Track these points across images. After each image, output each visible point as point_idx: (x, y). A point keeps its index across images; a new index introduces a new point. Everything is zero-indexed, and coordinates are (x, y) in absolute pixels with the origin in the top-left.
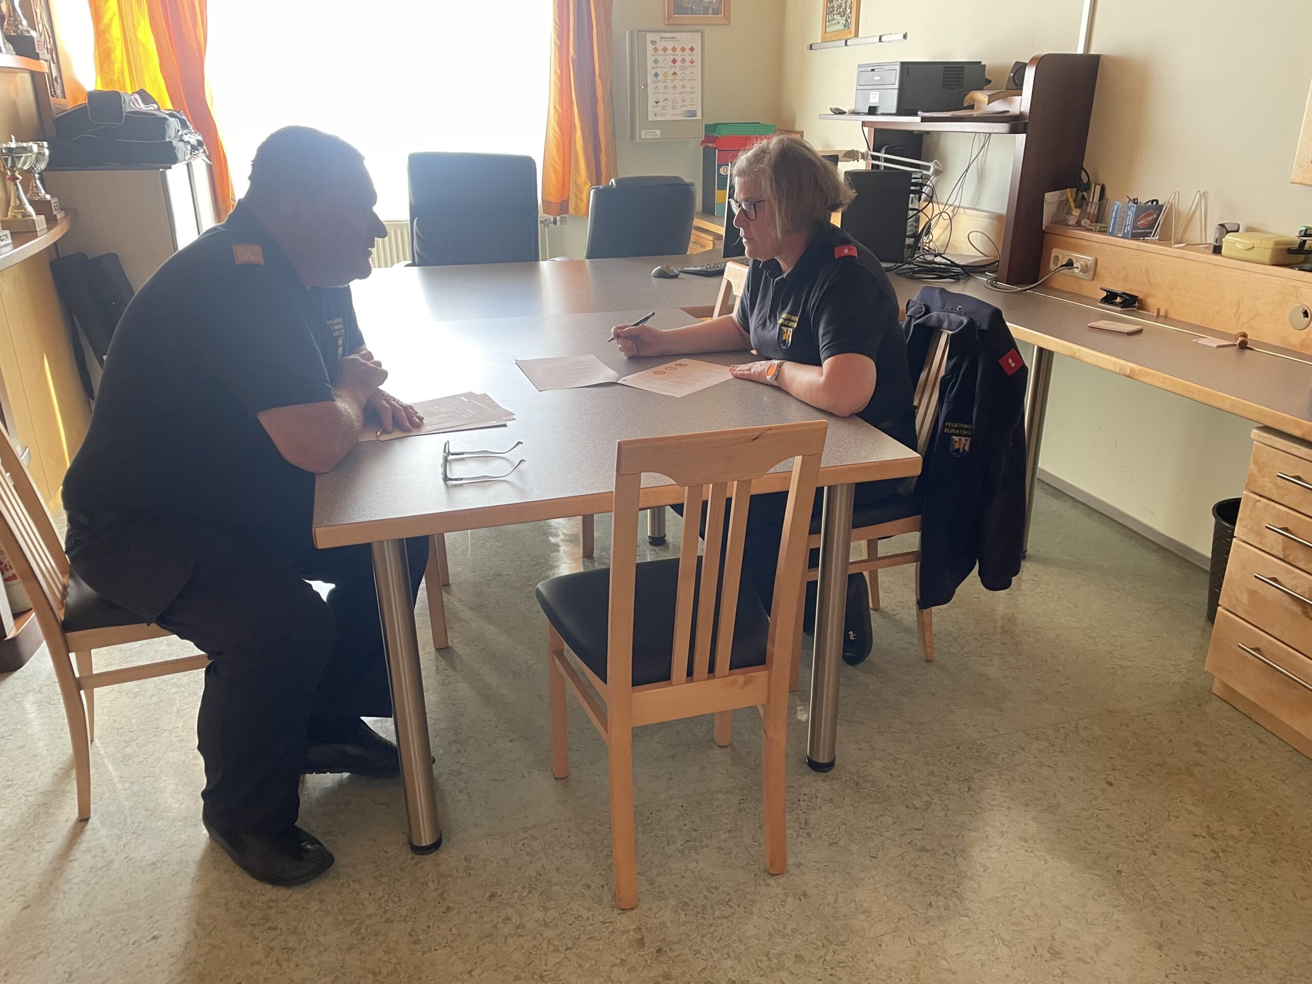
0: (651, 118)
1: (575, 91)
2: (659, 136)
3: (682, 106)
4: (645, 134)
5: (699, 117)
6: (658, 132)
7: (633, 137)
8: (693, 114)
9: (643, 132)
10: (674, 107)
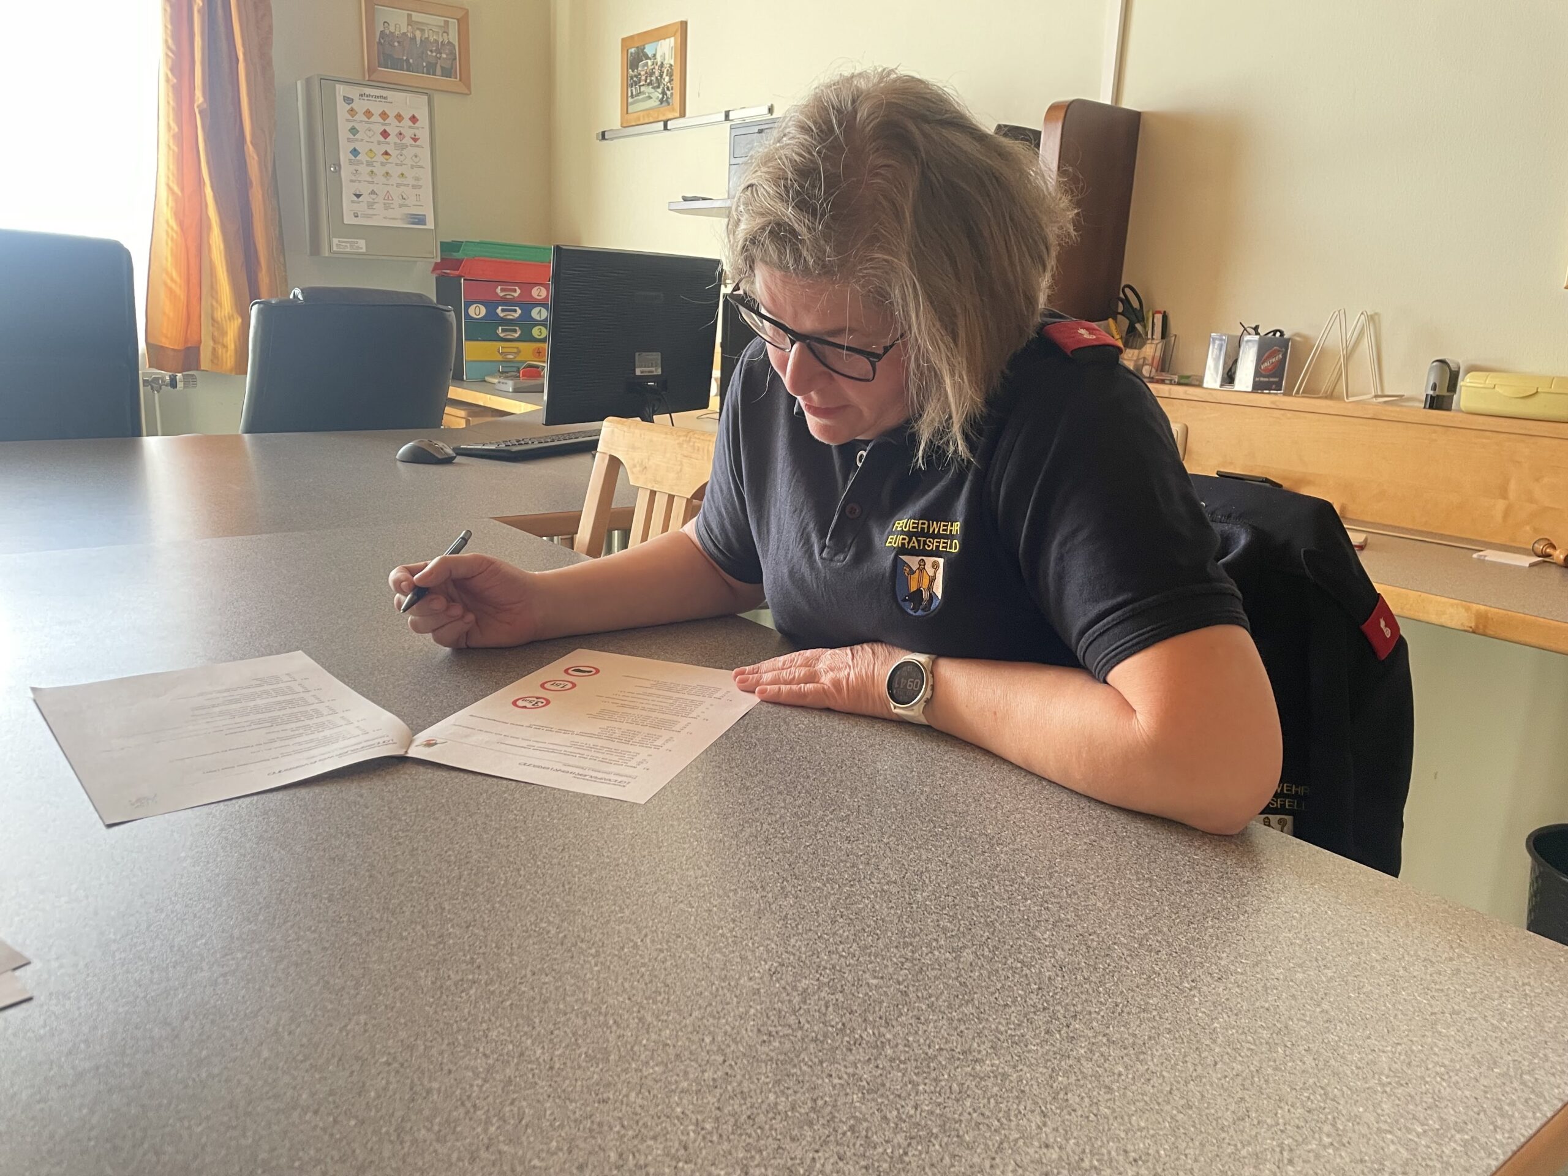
0: (348, 219)
1: (208, 162)
2: (364, 250)
3: (401, 206)
4: (338, 244)
5: (430, 225)
6: (362, 243)
7: (315, 249)
8: (420, 220)
9: (335, 241)
10: (387, 207)
